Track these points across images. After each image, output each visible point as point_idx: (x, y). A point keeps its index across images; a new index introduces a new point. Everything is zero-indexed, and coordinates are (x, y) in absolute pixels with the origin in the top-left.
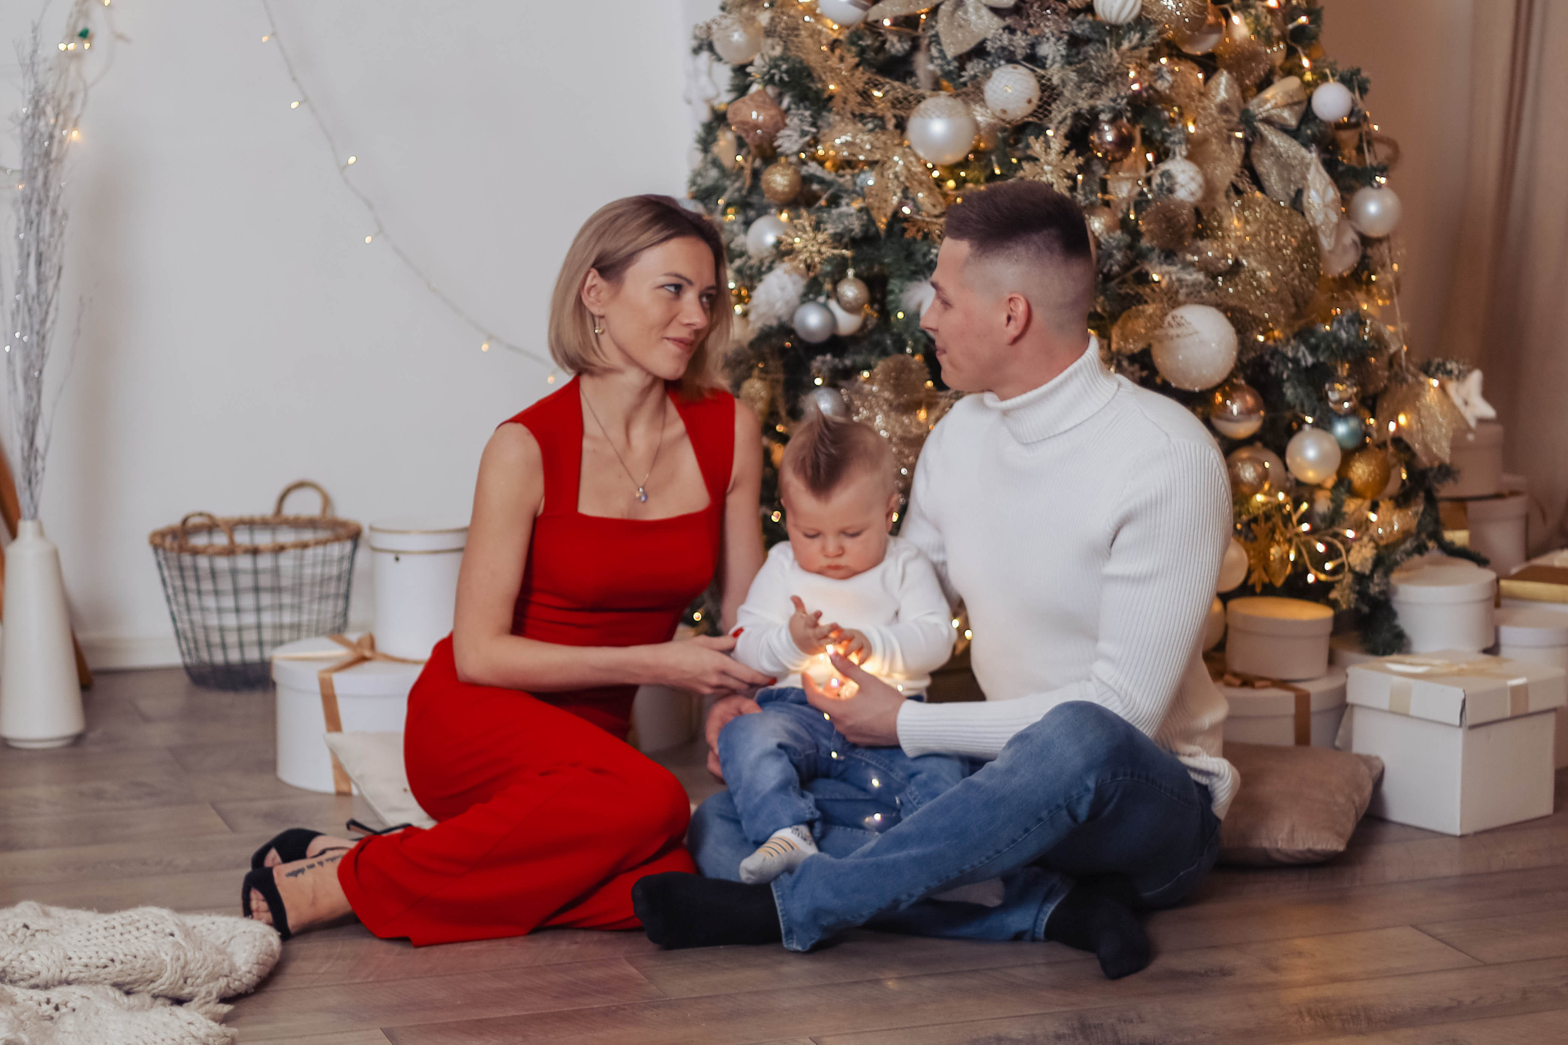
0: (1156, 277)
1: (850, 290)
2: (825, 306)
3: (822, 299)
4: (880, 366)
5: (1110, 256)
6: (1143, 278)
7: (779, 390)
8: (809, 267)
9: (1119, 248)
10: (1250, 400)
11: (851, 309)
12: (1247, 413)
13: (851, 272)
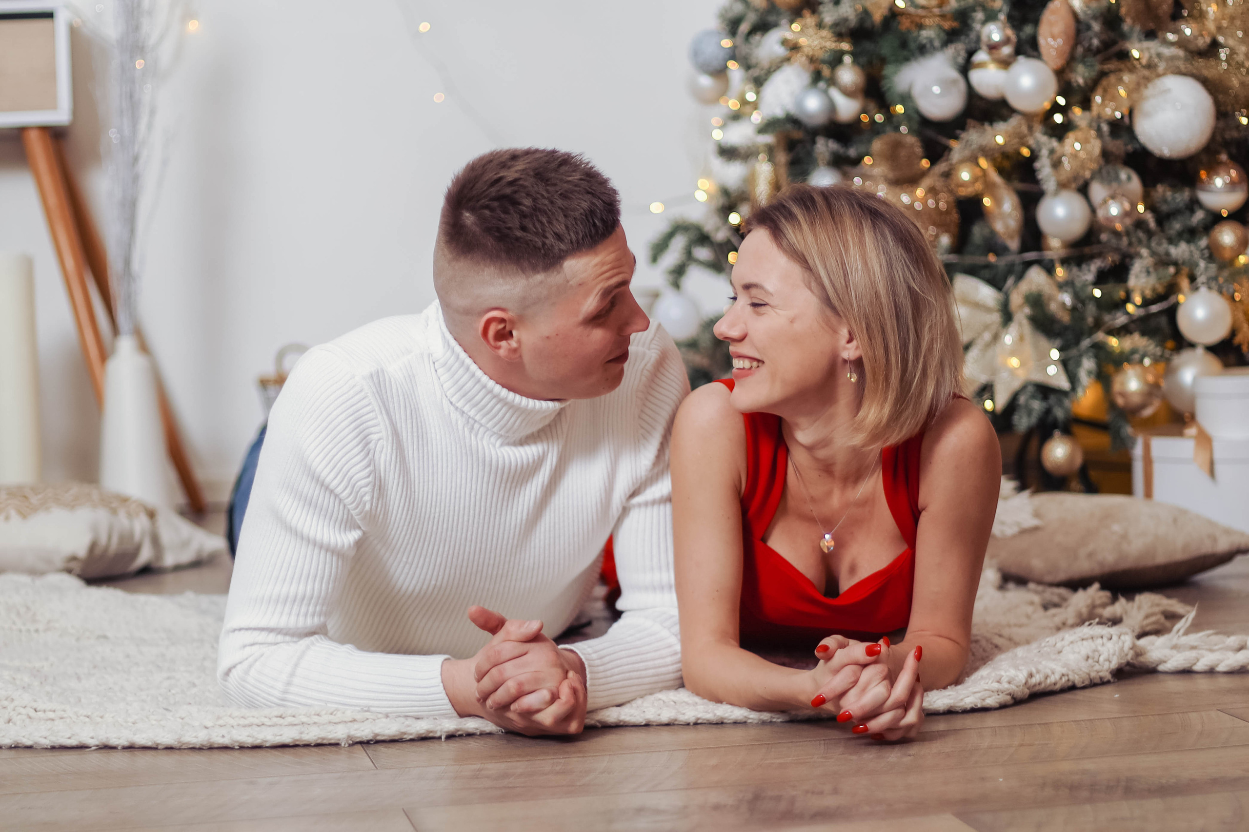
0: (1136, 54)
1: (848, 75)
2: (825, 92)
3: (822, 85)
4: (877, 145)
5: (1089, 27)
6: (1124, 56)
7: (783, 171)
8: (812, 60)
9: (1095, 18)
10: (1233, 173)
11: (848, 93)
12: (1232, 186)
13: (847, 59)
